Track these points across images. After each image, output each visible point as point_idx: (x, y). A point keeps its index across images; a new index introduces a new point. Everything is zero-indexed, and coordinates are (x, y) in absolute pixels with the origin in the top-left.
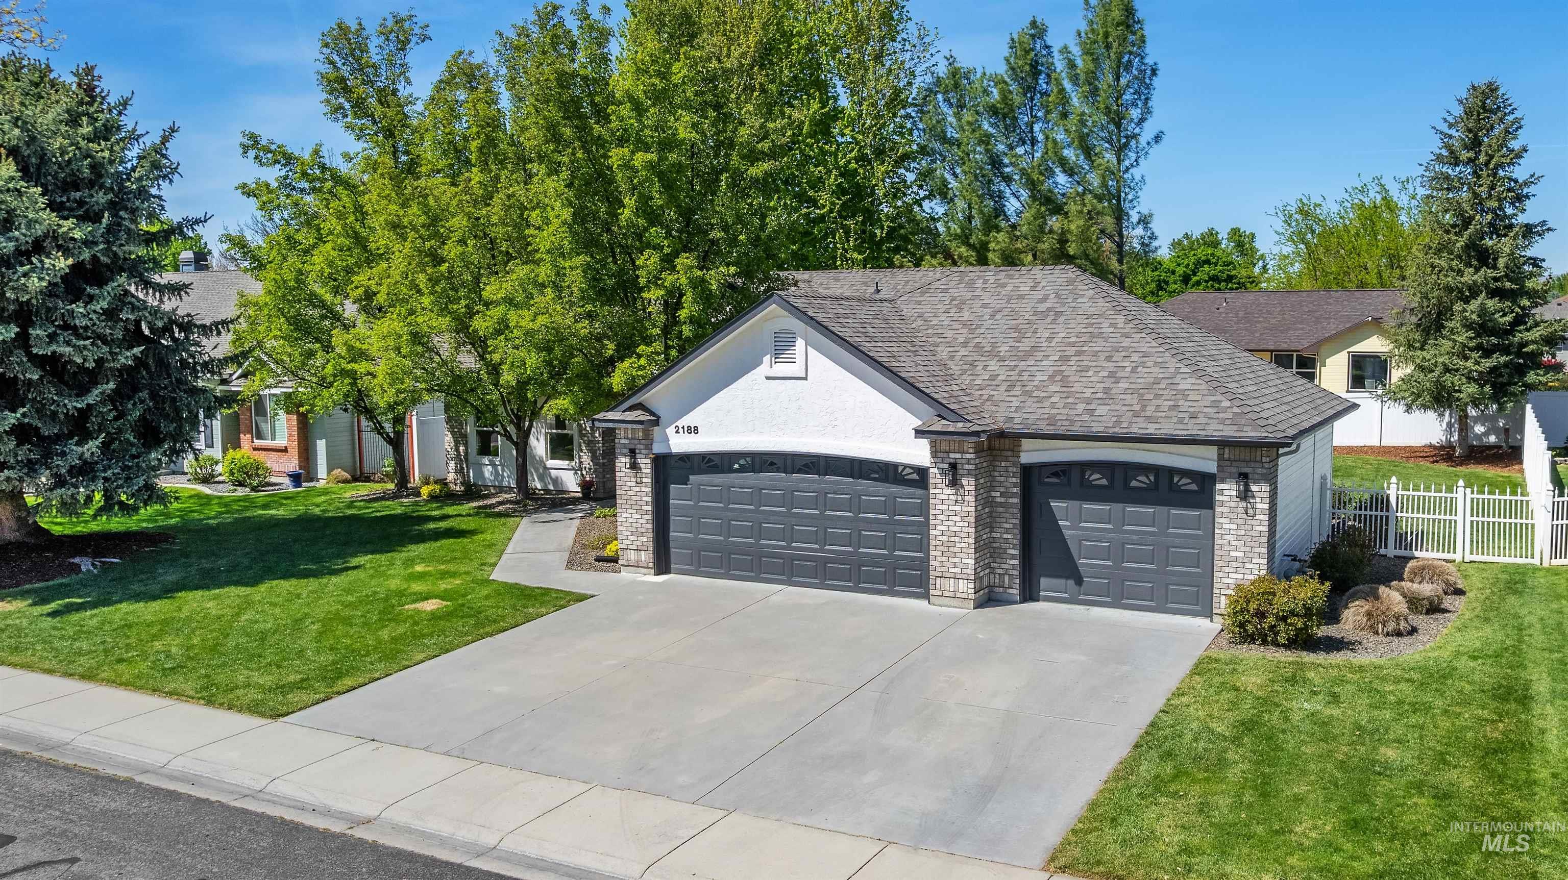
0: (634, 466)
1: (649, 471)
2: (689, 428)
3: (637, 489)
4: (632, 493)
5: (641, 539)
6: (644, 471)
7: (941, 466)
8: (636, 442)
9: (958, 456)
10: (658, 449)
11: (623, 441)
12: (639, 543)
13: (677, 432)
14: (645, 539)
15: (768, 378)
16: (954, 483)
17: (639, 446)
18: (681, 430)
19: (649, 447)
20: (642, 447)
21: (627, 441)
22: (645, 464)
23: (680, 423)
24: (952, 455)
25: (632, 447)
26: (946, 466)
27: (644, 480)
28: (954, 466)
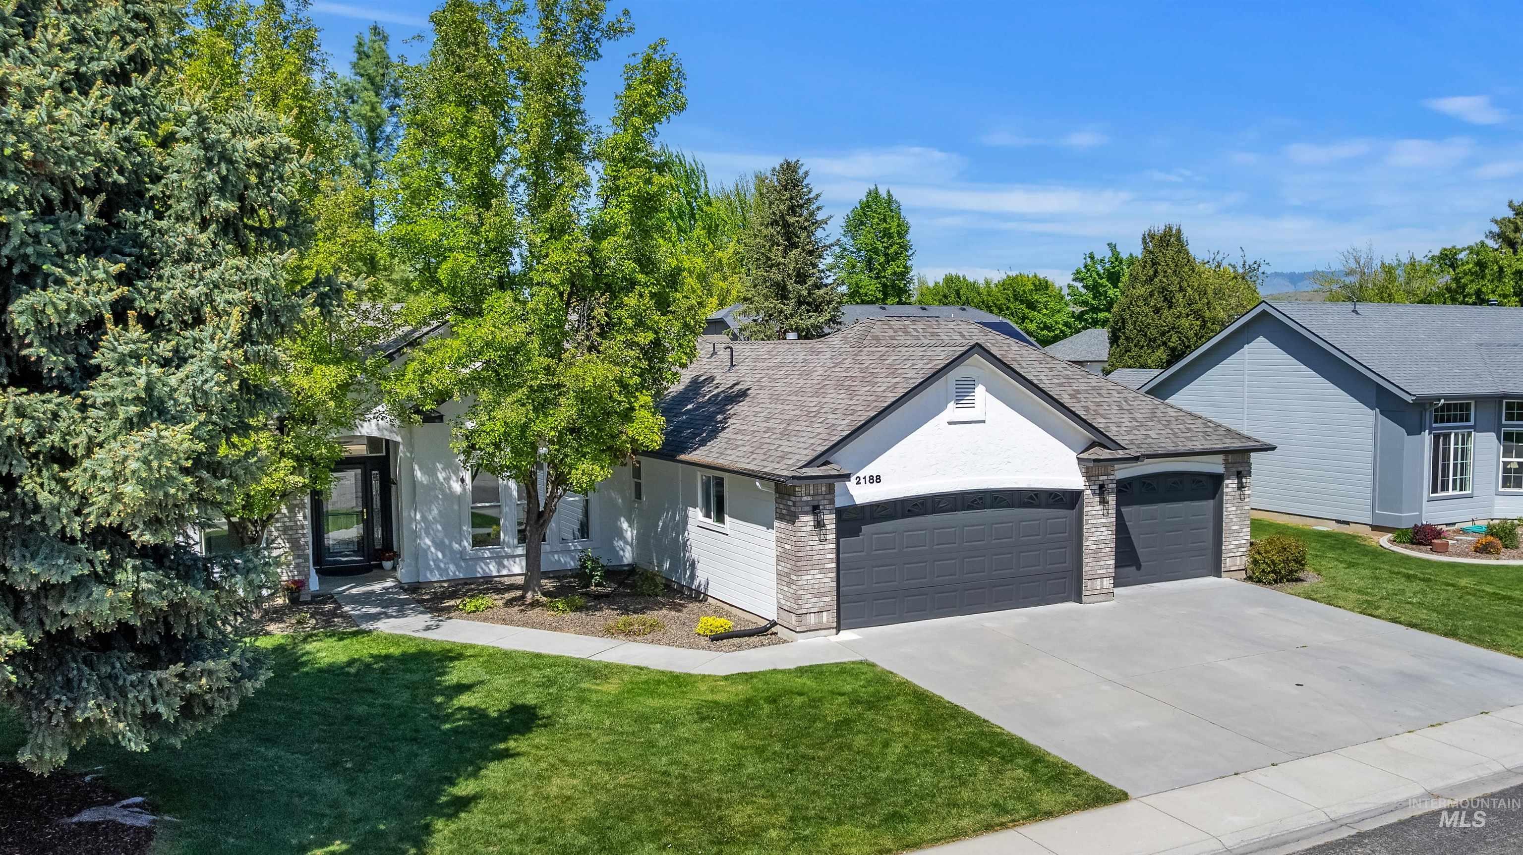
0: (819, 525)
1: (834, 526)
2: (871, 477)
3: (821, 547)
4: (815, 553)
5: (824, 599)
6: (828, 527)
7: (1093, 487)
8: (820, 497)
9: (1105, 478)
10: (840, 502)
11: (805, 499)
12: (821, 604)
13: (858, 483)
14: (828, 599)
15: (949, 423)
16: (1103, 502)
17: (822, 502)
18: (862, 481)
19: (832, 502)
20: (826, 502)
21: (809, 498)
22: (830, 520)
23: (861, 474)
24: (1101, 478)
25: (816, 503)
26: (1097, 487)
27: (828, 537)
28: (1102, 487)
